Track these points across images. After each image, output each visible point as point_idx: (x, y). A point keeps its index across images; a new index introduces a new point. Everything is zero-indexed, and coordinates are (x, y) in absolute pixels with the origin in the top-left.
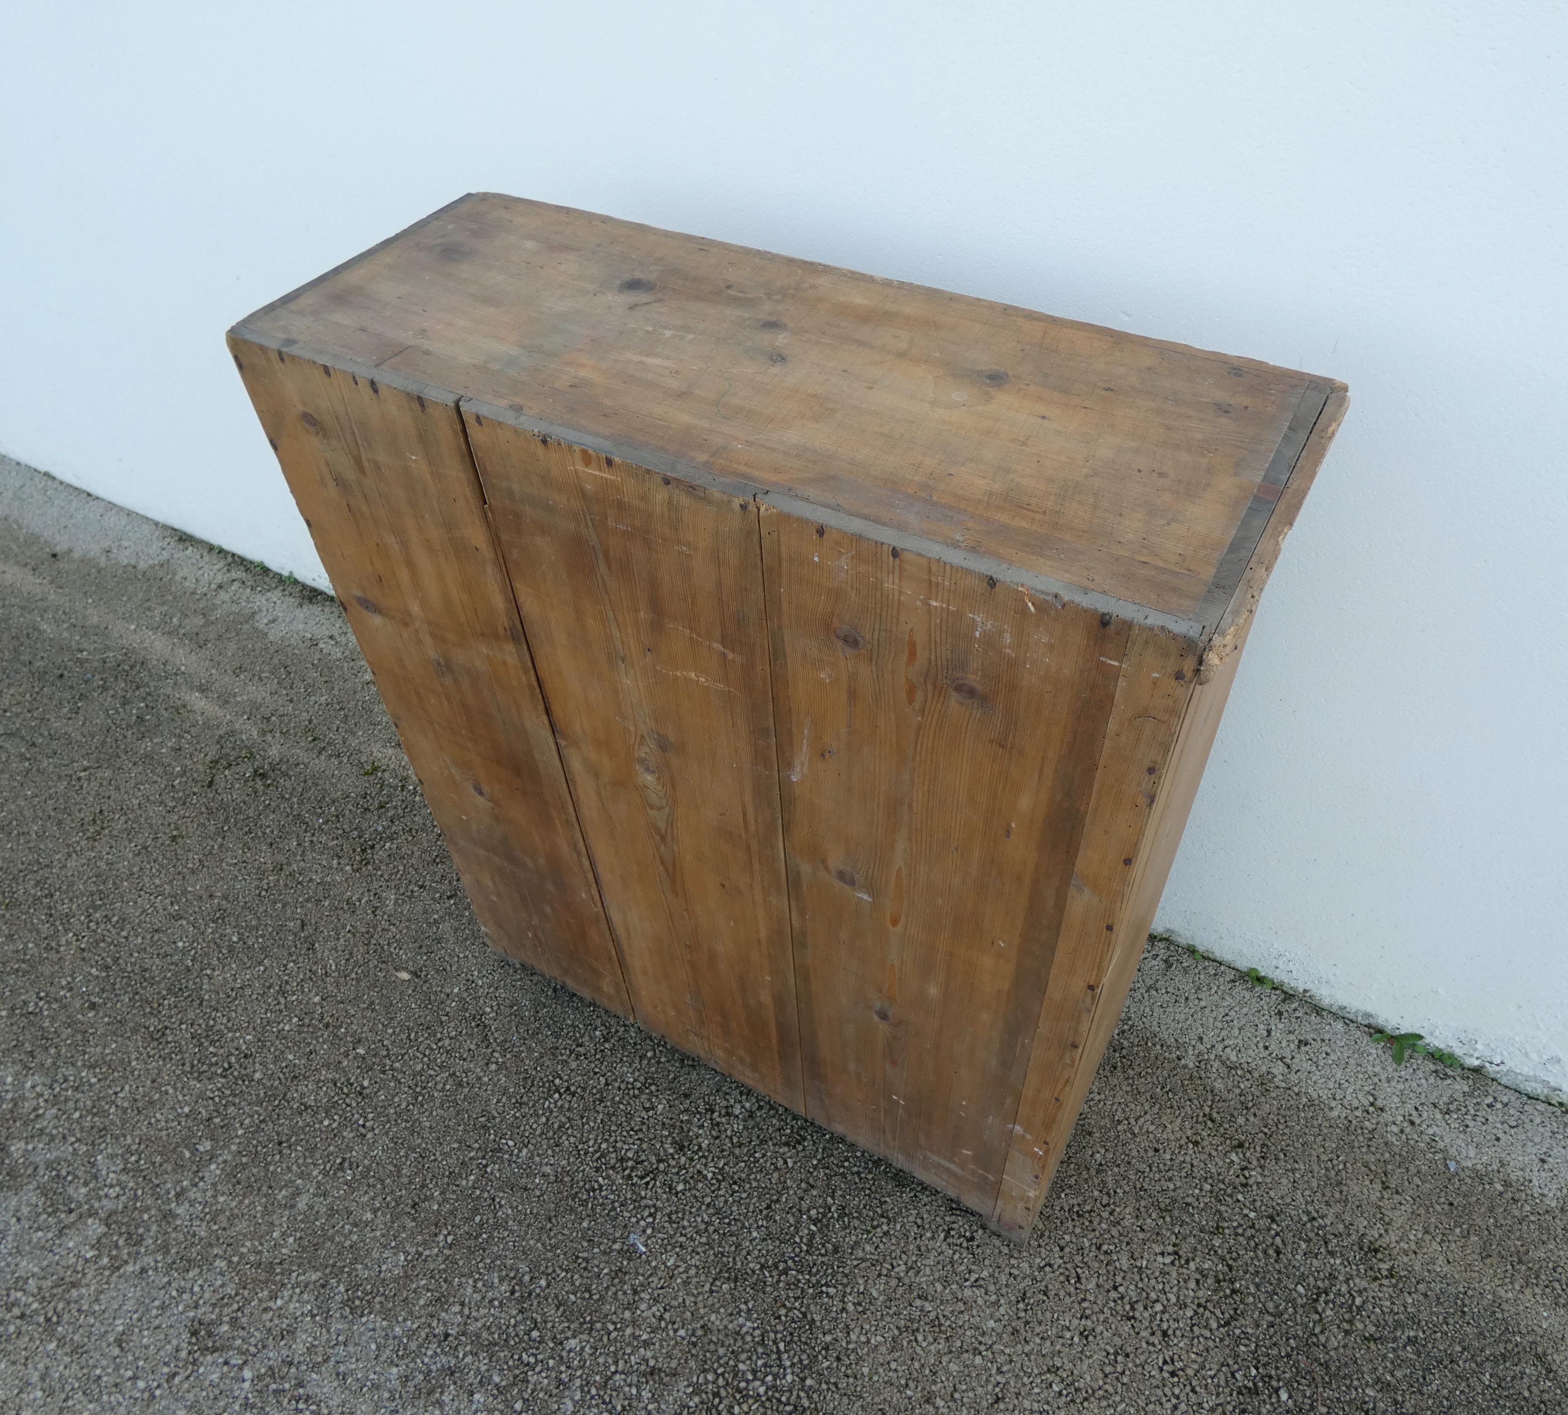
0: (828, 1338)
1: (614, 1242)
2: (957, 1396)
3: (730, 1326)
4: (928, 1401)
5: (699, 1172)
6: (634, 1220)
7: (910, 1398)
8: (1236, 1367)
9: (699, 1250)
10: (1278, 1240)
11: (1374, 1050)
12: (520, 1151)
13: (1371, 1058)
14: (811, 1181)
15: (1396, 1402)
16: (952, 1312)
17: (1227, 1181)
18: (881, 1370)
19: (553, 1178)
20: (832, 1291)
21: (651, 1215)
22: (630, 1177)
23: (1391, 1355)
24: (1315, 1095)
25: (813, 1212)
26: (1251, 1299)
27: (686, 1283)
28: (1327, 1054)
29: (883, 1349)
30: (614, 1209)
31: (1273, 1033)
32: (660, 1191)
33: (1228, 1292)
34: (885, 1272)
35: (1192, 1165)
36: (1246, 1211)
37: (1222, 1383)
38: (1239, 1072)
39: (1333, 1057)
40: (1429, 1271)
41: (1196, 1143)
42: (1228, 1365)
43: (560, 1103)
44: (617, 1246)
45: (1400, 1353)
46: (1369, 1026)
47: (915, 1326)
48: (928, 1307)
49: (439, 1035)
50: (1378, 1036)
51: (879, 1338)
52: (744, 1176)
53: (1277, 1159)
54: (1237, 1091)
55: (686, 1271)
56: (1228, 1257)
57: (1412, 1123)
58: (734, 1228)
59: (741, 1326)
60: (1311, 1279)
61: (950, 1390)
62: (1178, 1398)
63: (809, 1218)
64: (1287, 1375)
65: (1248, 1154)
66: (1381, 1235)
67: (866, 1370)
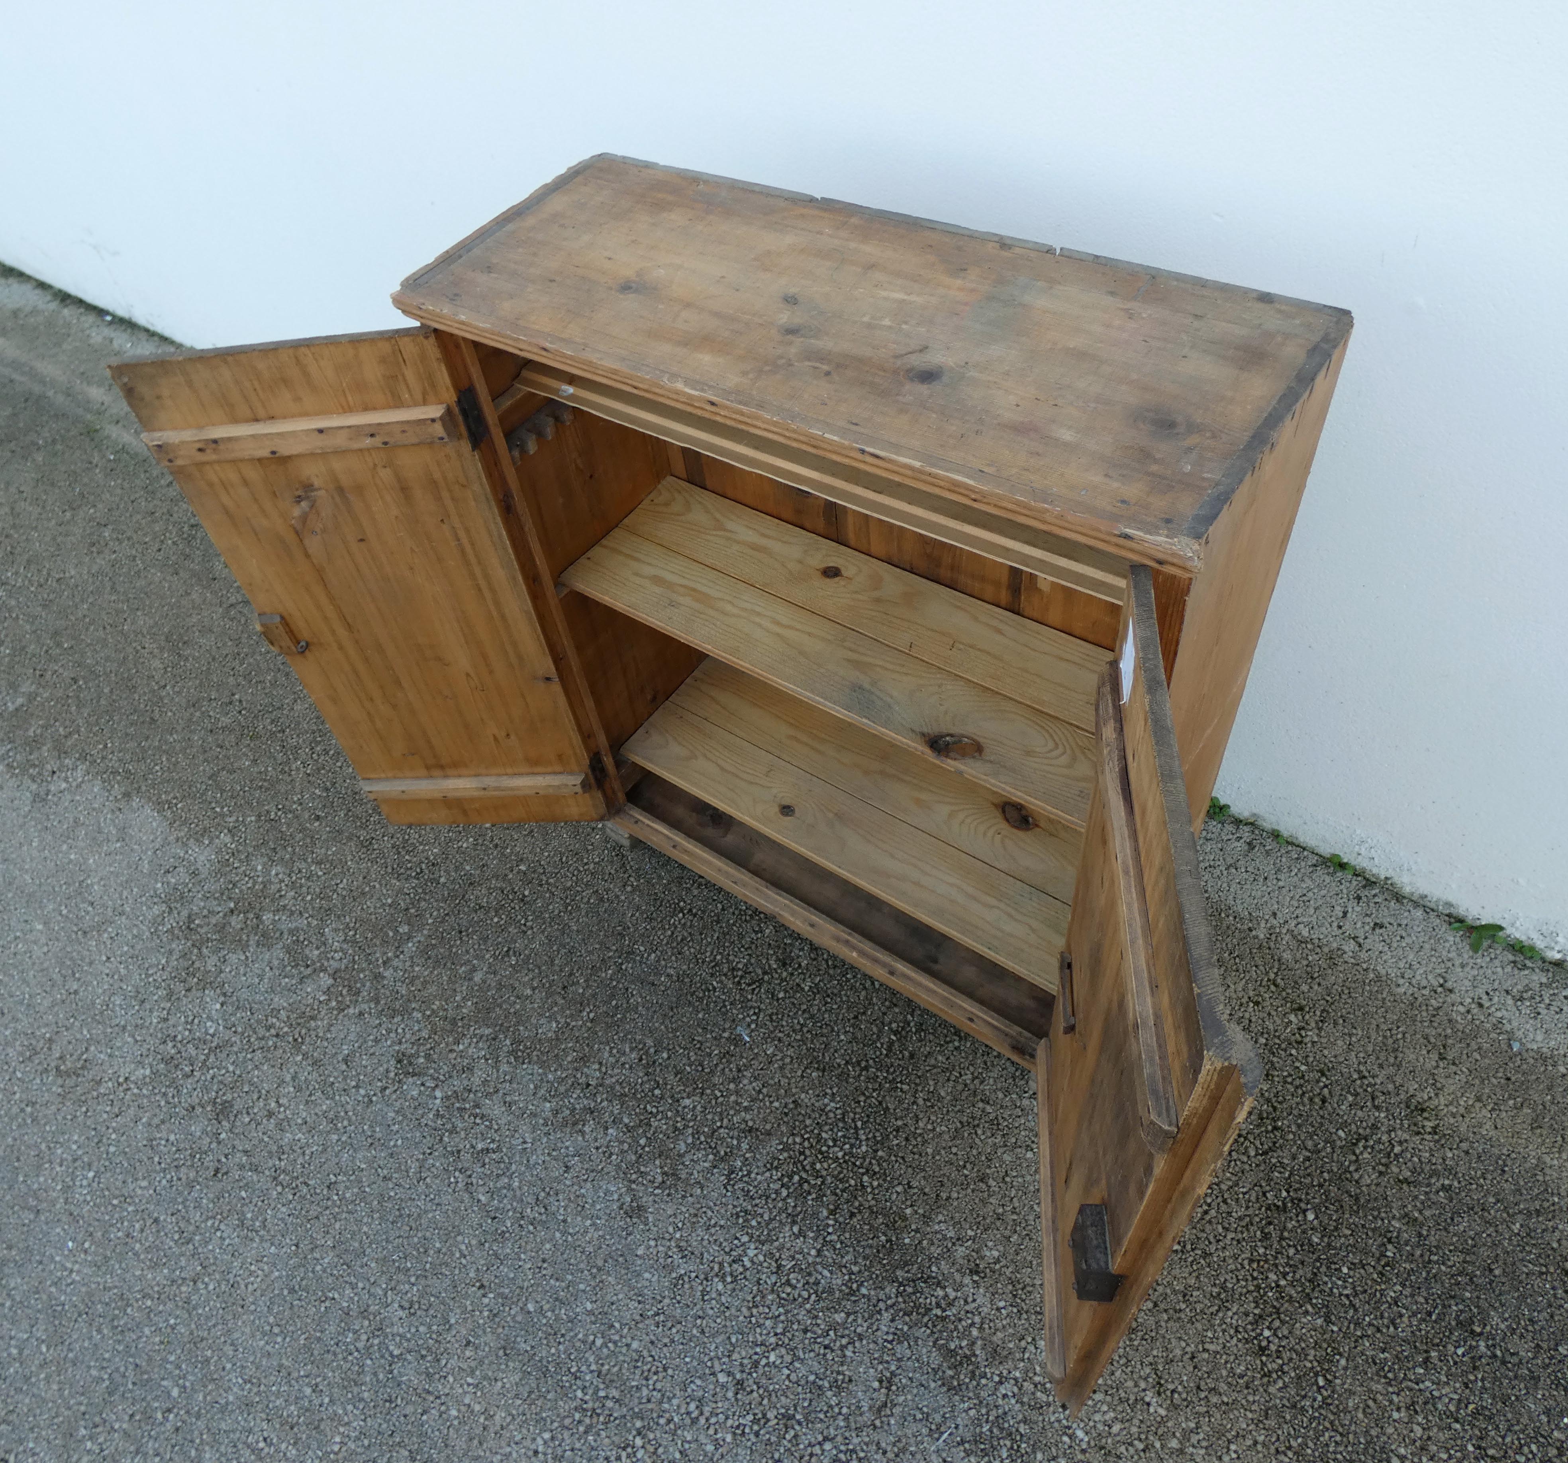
0: (900, 1123)
1: (724, 1031)
2: (1008, 1179)
3: (817, 1104)
4: (982, 1180)
5: (798, 985)
6: (741, 1016)
7: (966, 1176)
8: (1268, 1188)
9: (794, 1044)
10: (1326, 1091)
11: (1452, 938)
12: (649, 955)
13: (1447, 945)
14: (894, 1000)
15: (1420, 1235)
16: (1010, 1115)
17: (1282, 1037)
18: (943, 1152)
19: (675, 978)
20: (905, 1087)
21: (755, 1013)
22: (739, 983)
23: (1422, 1197)
24: (1383, 972)
25: (894, 1025)
26: (1291, 1136)
27: (781, 1068)
28: (1402, 937)
29: (946, 1137)
30: (725, 1006)
31: (1349, 915)
32: (764, 996)
33: (1270, 1128)
34: (953, 1078)
35: (1250, 1021)
36: (1297, 1064)
37: (1253, 1199)
38: (1309, 946)
39: (1408, 940)
40: (1474, 1133)
41: (1257, 1003)
42: (1261, 1186)
43: (683, 921)
44: (726, 1035)
45: (1432, 1196)
46: (1449, 915)
47: (976, 1122)
48: (989, 1109)
49: (585, 861)
50: (1457, 925)
51: (943, 1128)
52: (835, 991)
53: (1335, 1023)
54: (1305, 963)
55: (782, 1059)
56: (1274, 1100)
57: (1481, 1005)
58: (825, 1031)
59: (826, 1105)
60: (1353, 1126)
61: (1002, 1174)
62: (1209, 1205)
63: (891, 1029)
64: (1317, 1201)
65: (1307, 1017)
66: (1430, 1098)
67: (929, 1151)
